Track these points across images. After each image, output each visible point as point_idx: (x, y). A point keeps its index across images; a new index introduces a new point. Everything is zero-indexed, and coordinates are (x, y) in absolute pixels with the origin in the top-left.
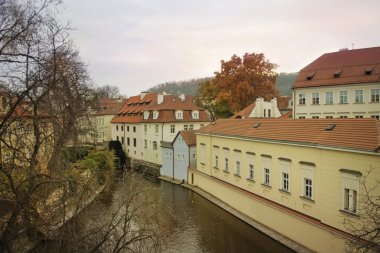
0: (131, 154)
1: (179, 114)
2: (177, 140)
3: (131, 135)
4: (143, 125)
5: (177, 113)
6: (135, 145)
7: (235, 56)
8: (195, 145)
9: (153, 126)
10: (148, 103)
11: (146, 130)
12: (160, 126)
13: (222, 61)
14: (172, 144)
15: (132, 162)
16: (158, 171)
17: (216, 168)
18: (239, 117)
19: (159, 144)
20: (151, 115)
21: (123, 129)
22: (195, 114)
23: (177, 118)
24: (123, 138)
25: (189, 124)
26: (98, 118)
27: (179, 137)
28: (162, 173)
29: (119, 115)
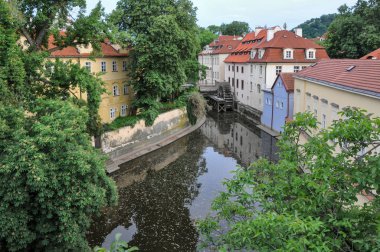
0: (239, 98)
1: (288, 52)
2: (277, 84)
3: (239, 76)
4: (249, 66)
5: (285, 51)
6: (242, 88)
8: (293, 91)
9: (258, 67)
10: (260, 40)
11: (252, 70)
12: (264, 66)
14: (272, 87)
15: (238, 107)
16: (258, 119)
20: (257, 54)
21: (233, 70)
22: (311, 52)
23: (285, 58)
24: (233, 80)
25: (301, 66)
26: (214, 57)
27: (279, 80)
28: (262, 122)
29: (232, 54)
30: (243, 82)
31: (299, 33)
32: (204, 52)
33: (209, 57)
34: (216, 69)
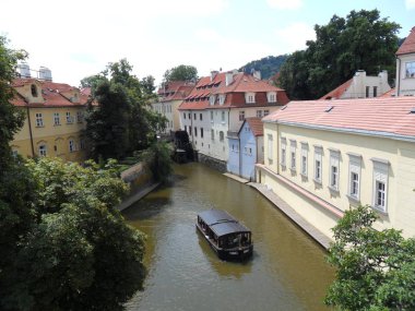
0: (198, 147)
2: (244, 130)
3: (197, 123)
4: (209, 113)
5: (247, 96)
6: (202, 136)
7: (335, 17)
8: (262, 135)
9: (219, 113)
10: (217, 85)
11: (212, 118)
12: (226, 112)
13: (317, 27)
14: (239, 134)
15: (199, 156)
16: (225, 167)
18: (329, 98)
19: (225, 135)
20: (217, 100)
21: (190, 117)
22: (272, 96)
23: (247, 102)
24: (190, 128)
25: (262, 109)
26: (166, 104)
27: (247, 125)
28: (228, 169)
29: (187, 100)
30: (202, 130)
34: (169, 116)
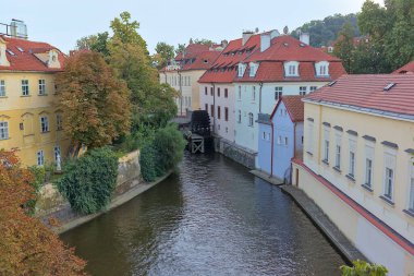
0: (221, 133)
1: (290, 68)
2: (278, 112)
3: (221, 102)
4: (236, 86)
5: (287, 66)
6: (227, 118)
8: (302, 120)
9: (249, 87)
10: (251, 49)
11: (240, 94)
12: (258, 87)
14: (271, 117)
15: (222, 146)
16: (253, 161)
17: (326, 162)
21: (212, 93)
22: (322, 67)
23: (287, 74)
24: (213, 107)
25: (308, 85)
26: (184, 75)
27: (282, 106)
28: (257, 166)
29: (212, 69)
30: (227, 110)
31: (305, 40)
32: (168, 68)
33: (176, 75)
34: (186, 92)
